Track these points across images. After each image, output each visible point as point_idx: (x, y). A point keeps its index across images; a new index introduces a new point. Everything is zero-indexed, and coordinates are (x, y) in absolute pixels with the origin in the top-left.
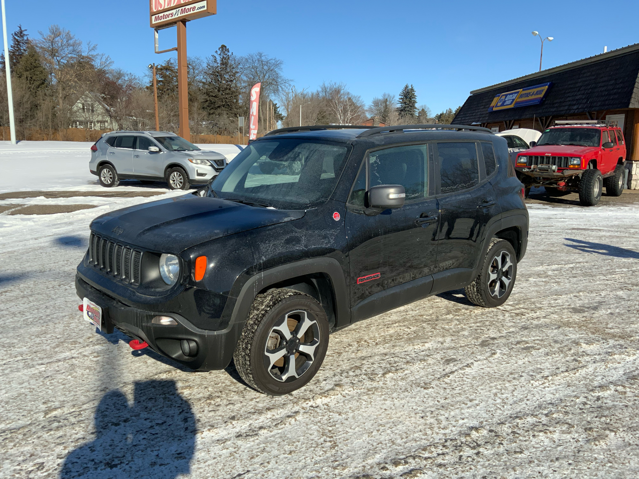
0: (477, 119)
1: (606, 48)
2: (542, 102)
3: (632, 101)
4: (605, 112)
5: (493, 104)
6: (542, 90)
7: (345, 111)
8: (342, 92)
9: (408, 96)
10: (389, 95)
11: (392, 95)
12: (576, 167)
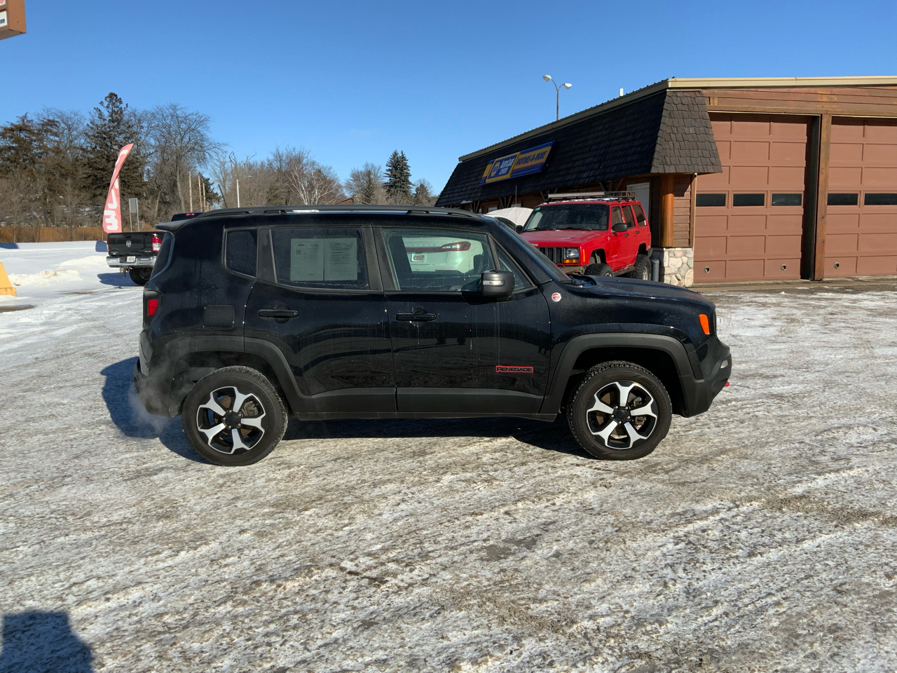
0: (467, 196)
1: (622, 90)
2: (545, 168)
3: (655, 163)
4: (622, 180)
5: (486, 174)
6: (545, 153)
7: (311, 188)
8: (305, 161)
9: (398, 166)
10: (373, 166)
11: (377, 165)
12: (574, 261)
